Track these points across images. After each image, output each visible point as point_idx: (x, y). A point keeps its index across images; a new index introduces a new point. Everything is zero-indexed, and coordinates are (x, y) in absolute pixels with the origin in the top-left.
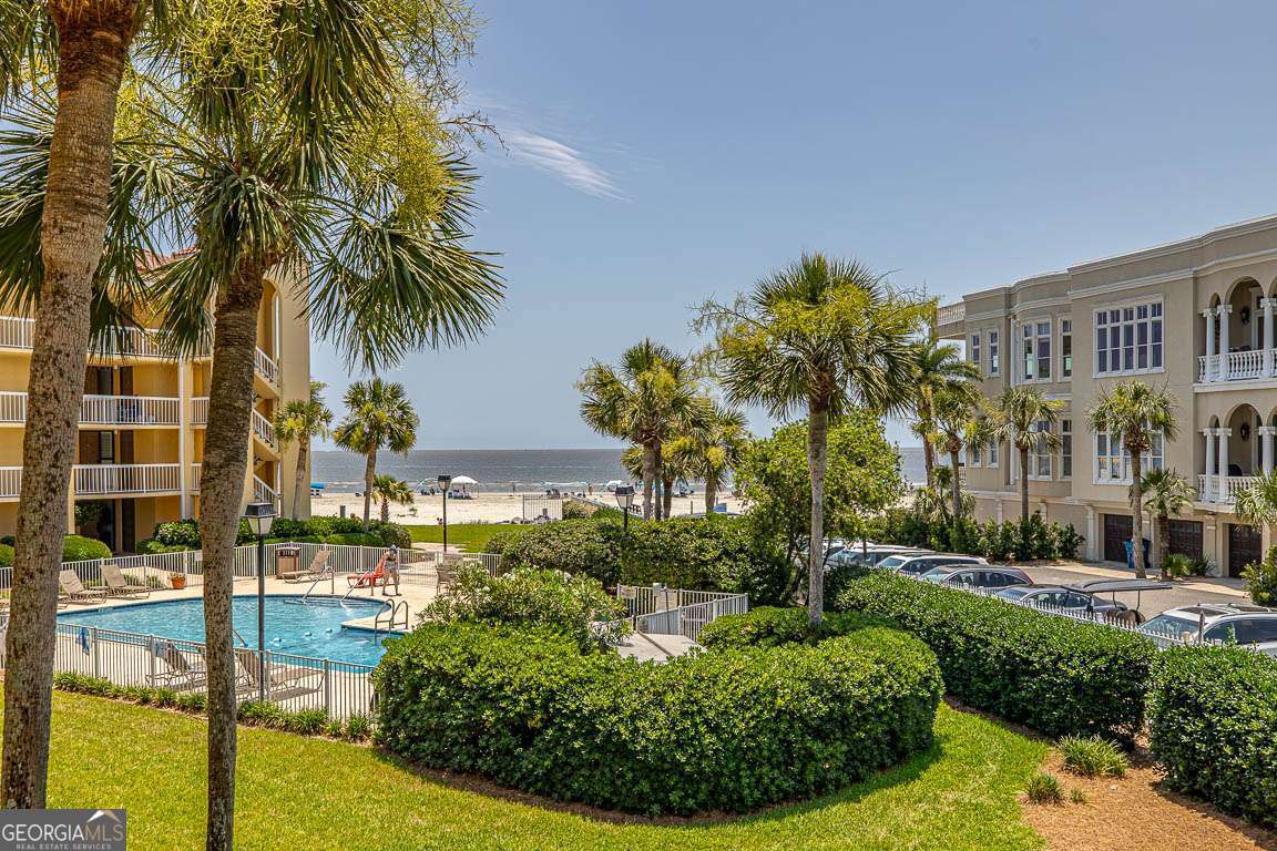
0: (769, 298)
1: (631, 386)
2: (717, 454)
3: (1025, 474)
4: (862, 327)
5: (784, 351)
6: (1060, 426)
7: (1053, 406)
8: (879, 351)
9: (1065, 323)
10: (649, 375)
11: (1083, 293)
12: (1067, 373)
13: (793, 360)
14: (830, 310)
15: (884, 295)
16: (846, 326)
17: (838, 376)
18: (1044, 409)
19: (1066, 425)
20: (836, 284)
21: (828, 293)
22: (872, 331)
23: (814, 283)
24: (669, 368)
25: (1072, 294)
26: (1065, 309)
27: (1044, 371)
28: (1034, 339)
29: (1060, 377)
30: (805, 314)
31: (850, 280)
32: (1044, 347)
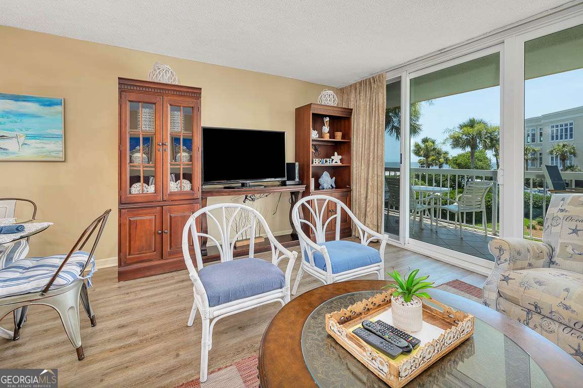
0: (461, 127)
1: (422, 146)
2: (442, 160)
3: (527, 166)
4: (484, 132)
5: (465, 137)
6: (539, 154)
7: (536, 150)
8: (488, 137)
9: (540, 129)
10: (427, 144)
11: (546, 121)
12: (541, 141)
13: (467, 139)
14: (476, 129)
15: (489, 125)
16: (480, 132)
17: (478, 142)
18: (533, 150)
19: (540, 154)
20: (477, 123)
21: (476, 125)
22: (486, 133)
23: (472, 124)
24: (432, 142)
25: (543, 121)
26: (540, 125)
27: (533, 140)
28: (530, 133)
29: (539, 142)
30: (470, 130)
31: (480, 122)
32: (534, 135)
